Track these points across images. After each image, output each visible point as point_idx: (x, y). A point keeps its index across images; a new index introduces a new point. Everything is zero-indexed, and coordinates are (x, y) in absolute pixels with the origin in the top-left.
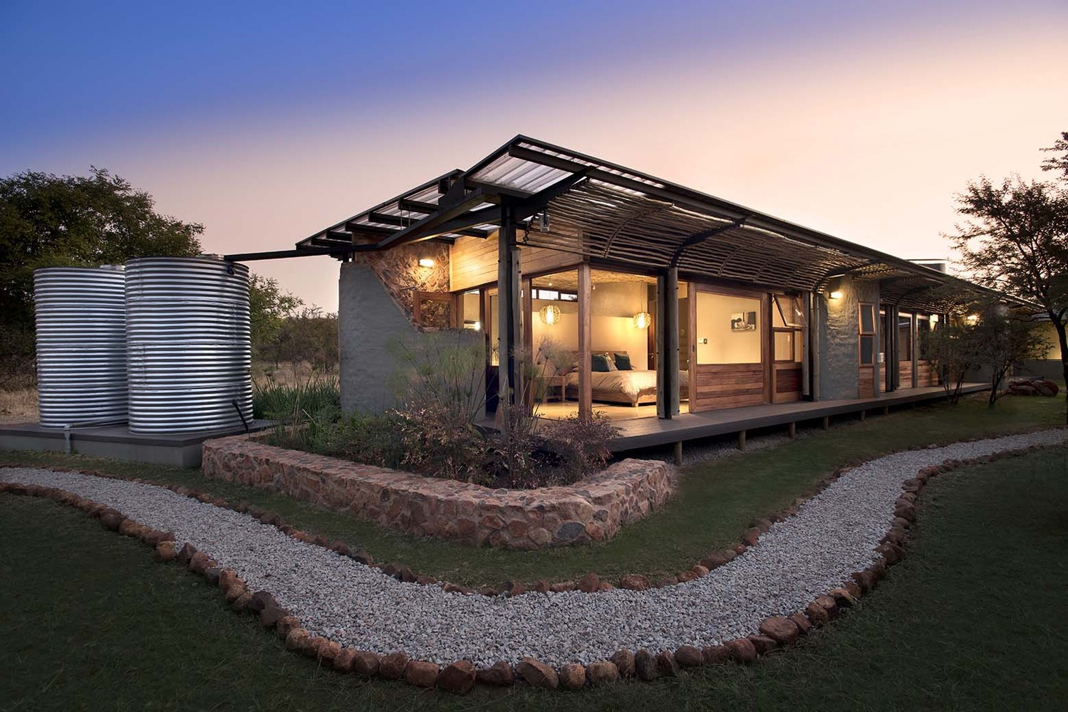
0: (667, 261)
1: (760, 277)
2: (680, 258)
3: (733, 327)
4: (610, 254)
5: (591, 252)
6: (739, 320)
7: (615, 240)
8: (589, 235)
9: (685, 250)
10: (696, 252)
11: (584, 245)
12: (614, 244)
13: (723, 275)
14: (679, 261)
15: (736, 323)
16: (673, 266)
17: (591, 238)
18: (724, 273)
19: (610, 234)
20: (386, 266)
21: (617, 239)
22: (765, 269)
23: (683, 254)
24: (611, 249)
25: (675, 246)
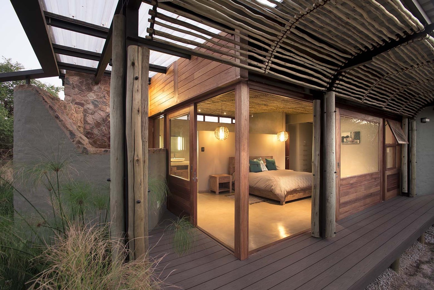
0: (326, 84)
1: (388, 105)
2: (337, 82)
3: (343, 141)
4: (272, 69)
5: (250, 65)
6: (347, 137)
7: (277, 52)
8: (247, 38)
9: (343, 74)
10: (351, 77)
11: (242, 54)
12: (276, 57)
13: (365, 101)
14: (336, 85)
15: (345, 139)
16: (330, 89)
17: (250, 44)
18: (366, 100)
19: (273, 41)
20: (95, 97)
21: (280, 50)
22: (394, 98)
23: (341, 77)
24: (273, 63)
25: (336, 68)
